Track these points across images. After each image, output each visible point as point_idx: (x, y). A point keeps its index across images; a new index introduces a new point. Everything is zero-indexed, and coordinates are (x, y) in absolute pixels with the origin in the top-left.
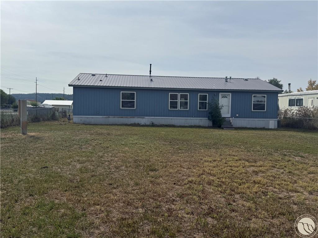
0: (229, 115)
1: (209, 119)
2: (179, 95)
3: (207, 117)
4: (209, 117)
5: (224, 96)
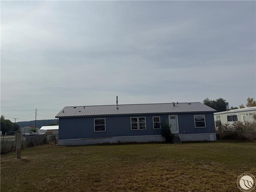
0: (178, 132)
1: (162, 136)
2: (138, 118)
3: (161, 134)
4: (162, 134)
5: (172, 118)
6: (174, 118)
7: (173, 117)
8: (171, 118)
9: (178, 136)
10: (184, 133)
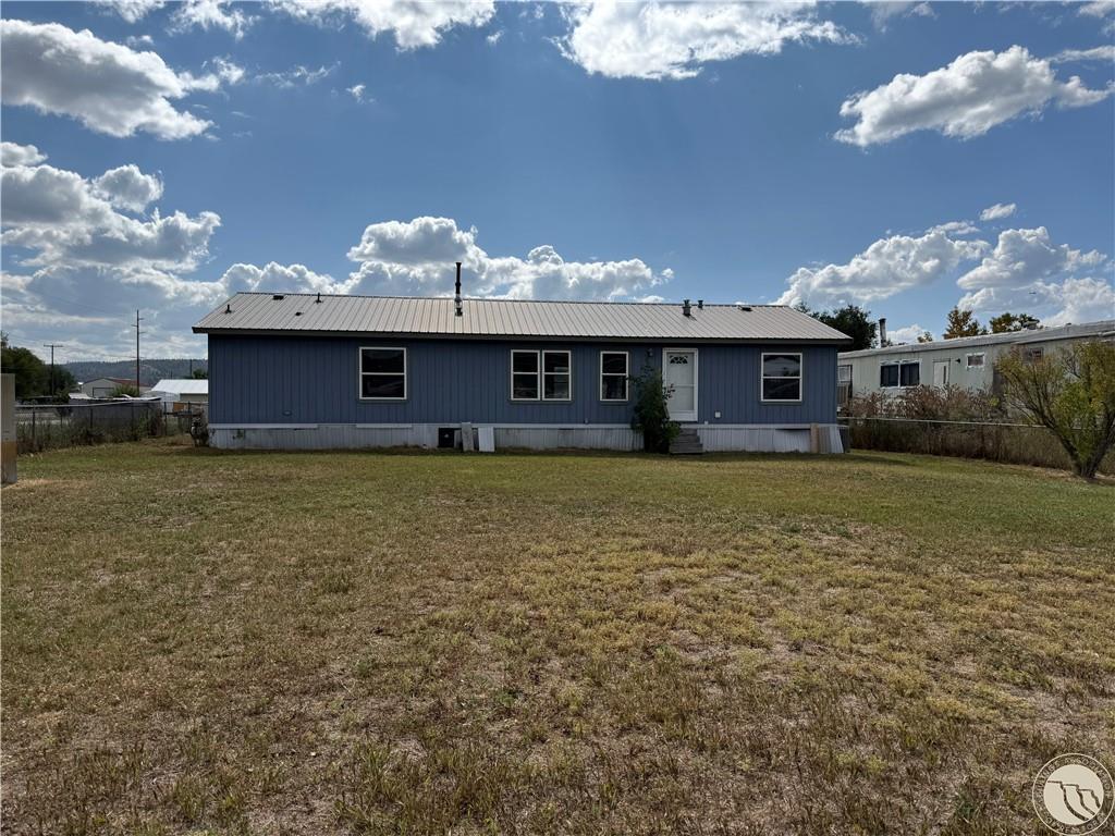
0: (694, 416)
1: (633, 428)
2: (541, 355)
3: (626, 423)
4: (632, 423)
5: (676, 359)
6: (685, 362)
7: (681, 359)
8: (672, 362)
9: (691, 432)
10: (718, 421)
